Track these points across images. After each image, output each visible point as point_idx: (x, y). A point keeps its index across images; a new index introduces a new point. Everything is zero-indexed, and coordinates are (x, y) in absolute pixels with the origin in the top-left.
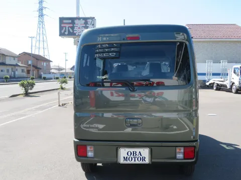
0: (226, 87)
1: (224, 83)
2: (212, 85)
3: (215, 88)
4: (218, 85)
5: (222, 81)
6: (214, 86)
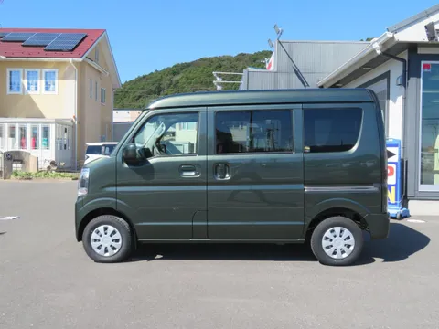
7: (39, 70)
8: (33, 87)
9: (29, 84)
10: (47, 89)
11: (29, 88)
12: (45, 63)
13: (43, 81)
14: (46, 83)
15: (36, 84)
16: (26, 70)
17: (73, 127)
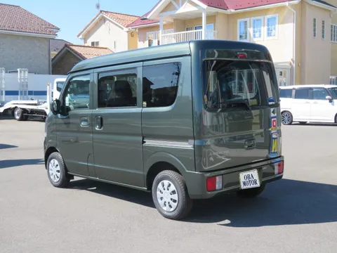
0: (45, 113)
1: (39, 108)
2: (10, 112)
3: (18, 117)
4: (24, 111)
5: (35, 105)
6: (16, 113)
7: (261, 18)
8: (257, 34)
9: (254, 32)
10: (269, 34)
11: (254, 36)
12: (268, 10)
13: (266, 27)
14: (268, 30)
15: (260, 32)
16: (253, 18)
17: (292, 69)
